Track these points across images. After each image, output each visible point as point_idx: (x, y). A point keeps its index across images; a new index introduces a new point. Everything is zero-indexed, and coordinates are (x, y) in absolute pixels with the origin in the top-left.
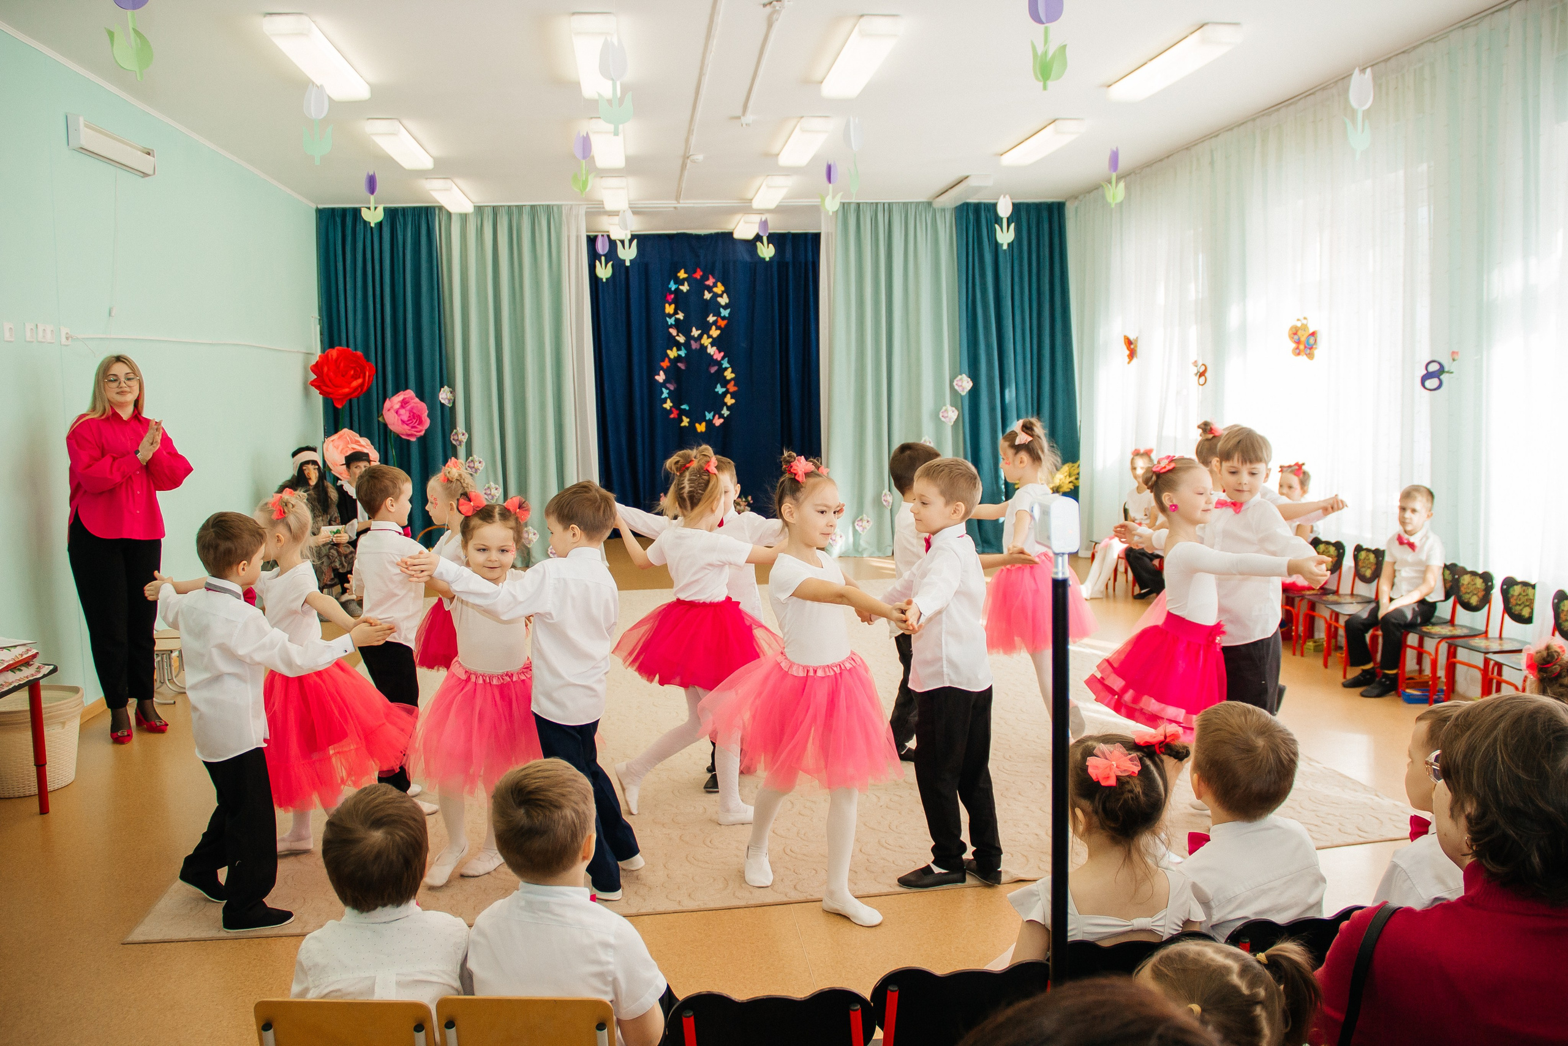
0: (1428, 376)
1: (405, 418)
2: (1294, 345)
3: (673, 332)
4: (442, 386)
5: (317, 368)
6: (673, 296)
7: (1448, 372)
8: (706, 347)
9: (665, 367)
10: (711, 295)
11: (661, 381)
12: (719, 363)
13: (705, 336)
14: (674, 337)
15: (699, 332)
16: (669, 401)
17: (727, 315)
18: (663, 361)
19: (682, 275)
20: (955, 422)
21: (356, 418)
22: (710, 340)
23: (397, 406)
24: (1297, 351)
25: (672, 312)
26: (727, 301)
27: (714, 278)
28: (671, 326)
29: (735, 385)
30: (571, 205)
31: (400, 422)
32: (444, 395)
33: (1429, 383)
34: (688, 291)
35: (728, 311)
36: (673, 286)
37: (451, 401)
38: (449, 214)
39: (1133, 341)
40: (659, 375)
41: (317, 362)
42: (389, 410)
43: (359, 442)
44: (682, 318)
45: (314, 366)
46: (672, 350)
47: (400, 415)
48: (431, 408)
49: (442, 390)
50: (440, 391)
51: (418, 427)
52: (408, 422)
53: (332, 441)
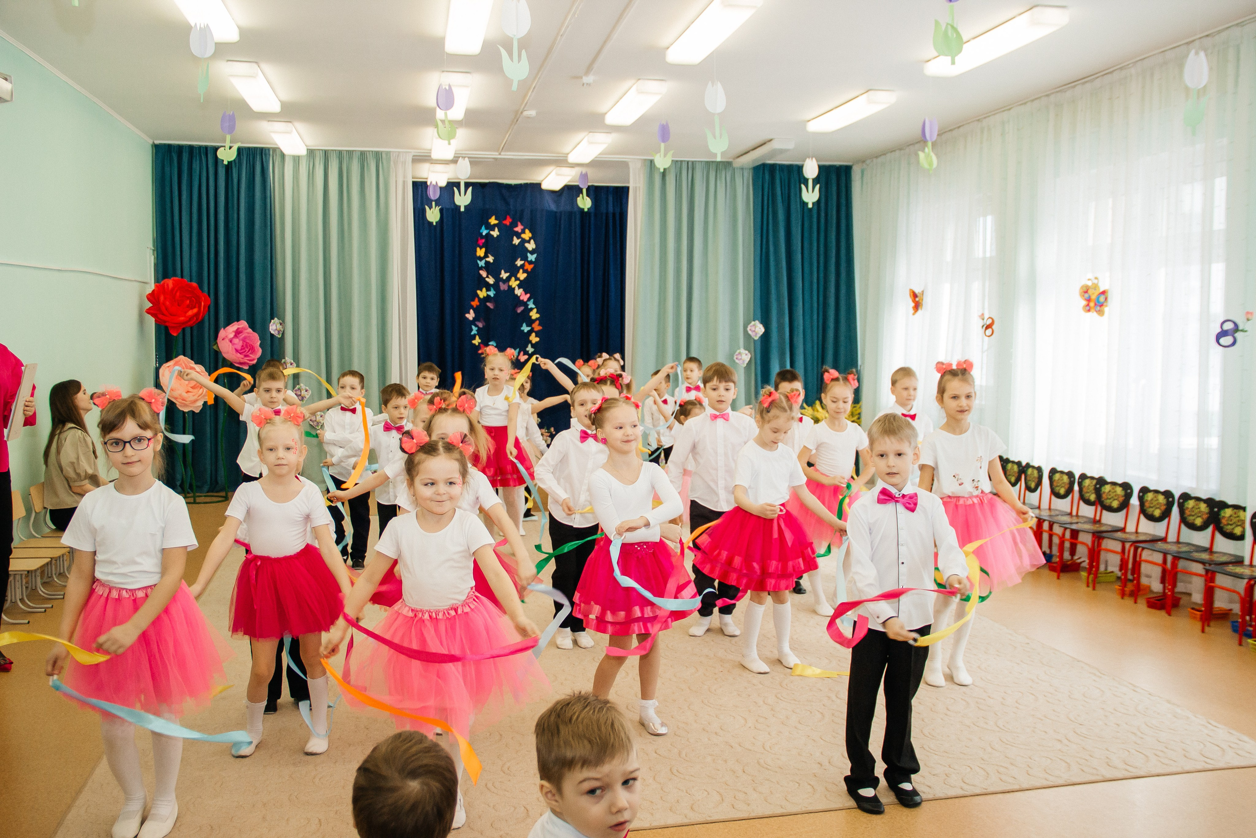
0: (1223, 334)
1: (239, 348)
2: (1084, 303)
3: (484, 273)
4: (272, 318)
5: (152, 297)
6: (483, 241)
7: (1242, 331)
8: (514, 289)
9: (475, 306)
10: (520, 240)
11: (471, 319)
12: (525, 304)
13: (513, 279)
14: (485, 278)
15: (508, 274)
16: (477, 337)
17: (534, 260)
18: (473, 300)
19: (493, 221)
20: (747, 364)
21: (188, 345)
22: (518, 282)
23: (232, 335)
24: (1088, 308)
25: (482, 255)
26: (534, 246)
27: (522, 225)
28: (481, 268)
29: (539, 325)
30: (399, 152)
31: (234, 351)
32: (274, 327)
33: (1223, 341)
34: (498, 236)
35: (535, 256)
36: (484, 232)
37: (281, 333)
38: (283, 156)
39: (918, 295)
40: (469, 313)
41: (153, 291)
42: (223, 339)
43: (194, 368)
44: (492, 261)
45: (149, 294)
46: (481, 290)
47: (233, 344)
48: (262, 338)
49: (272, 321)
50: (271, 321)
51: (251, 355)
52: (242, 351)
53: (168, 367)
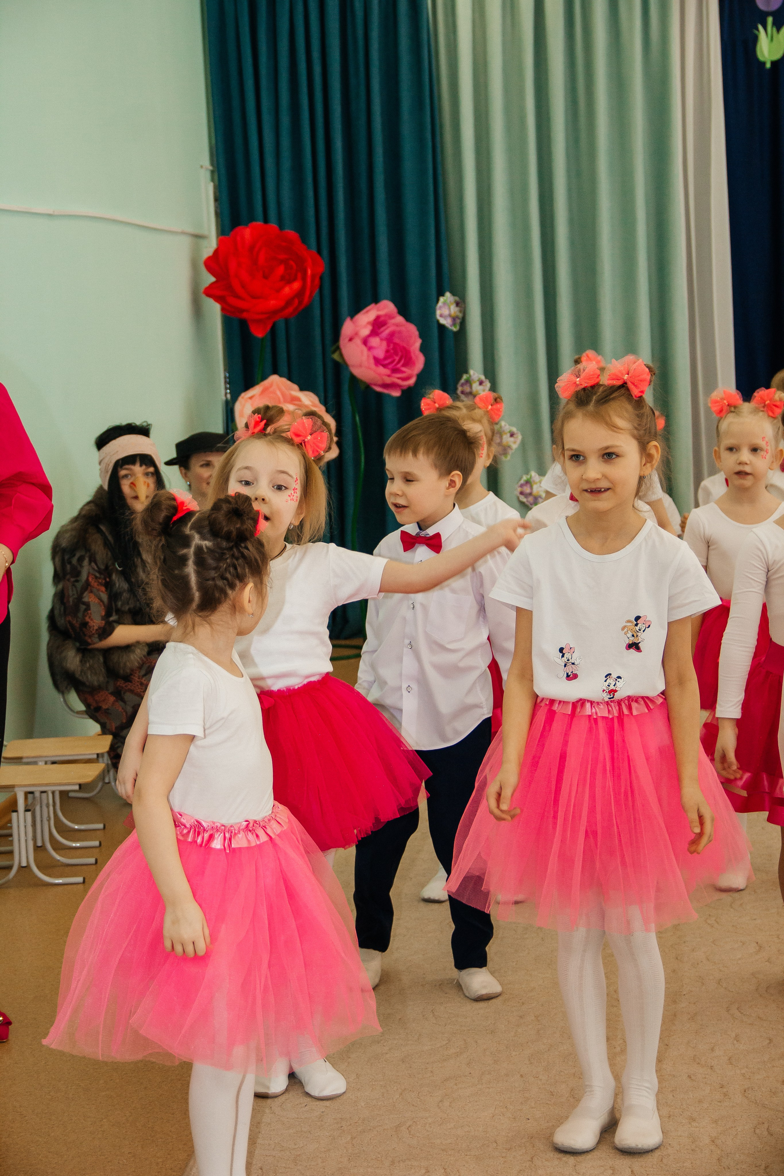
1: (381, 354)
4: (441, 293)
5: (212, 263)
21: (283, 356)
23: (366, 331)
31: (372, 361)
32: (445, 310)
37: (458, 321)
41: (216, 252)
42: (351, 340)
43: (299, 399)
45: (209, 258)
47: (370, 349)
48: (423, 335)
49: (442, 299)
50: (438, 301)
51: (404, 369)
52: (386, 362)
53: (251, 398)
